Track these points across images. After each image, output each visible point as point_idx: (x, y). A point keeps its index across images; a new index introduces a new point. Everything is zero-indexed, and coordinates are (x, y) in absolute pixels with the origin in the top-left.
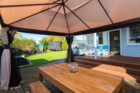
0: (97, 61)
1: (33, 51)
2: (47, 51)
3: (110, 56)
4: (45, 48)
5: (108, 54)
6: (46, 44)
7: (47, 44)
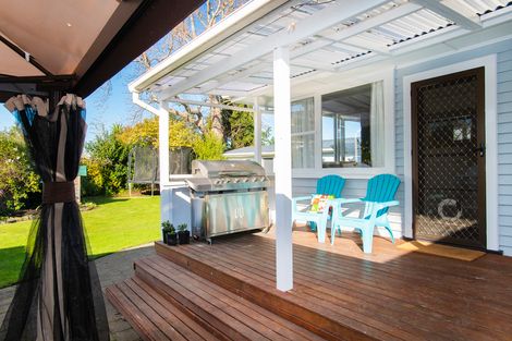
0: (286, 309)
1: (16, 197)
2: (122, 194)
3: (410, 247)
4: (113, 176)
5: (398, 235)
6: (121, 158)
7: (125, 162)
